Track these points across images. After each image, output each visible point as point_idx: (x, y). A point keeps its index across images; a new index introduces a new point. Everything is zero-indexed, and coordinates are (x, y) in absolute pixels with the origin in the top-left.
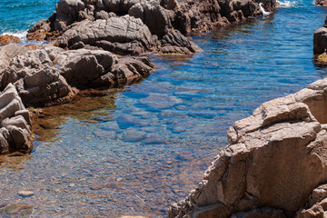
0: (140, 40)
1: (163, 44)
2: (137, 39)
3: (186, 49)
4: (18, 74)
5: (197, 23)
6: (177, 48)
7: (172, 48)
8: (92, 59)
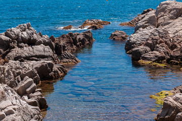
0: (51, 57)
1: (61, 59)
2: (50, 56)
3: (74, 60)
4: (17, 73)
5: (66, 48)
6: (70, 60)
7: (67, 60)
8: (46, 65)
